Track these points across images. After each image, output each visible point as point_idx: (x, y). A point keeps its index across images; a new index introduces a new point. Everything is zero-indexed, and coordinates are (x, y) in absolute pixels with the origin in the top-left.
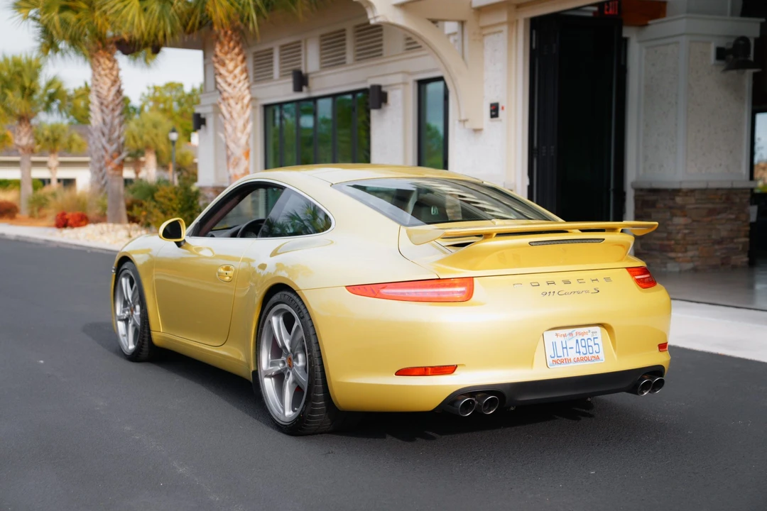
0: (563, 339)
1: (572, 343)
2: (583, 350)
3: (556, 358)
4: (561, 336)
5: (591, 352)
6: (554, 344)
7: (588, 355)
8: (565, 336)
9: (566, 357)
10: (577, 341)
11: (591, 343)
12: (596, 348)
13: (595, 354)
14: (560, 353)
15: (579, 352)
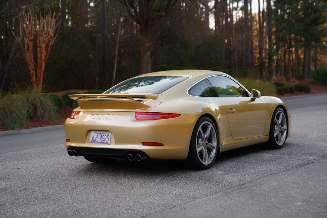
0: (97, 135)
1: (99, 136)
2: (102, 139)
3: (93, 141)
4: (96, 133)
5: (105, 140)
6: (93, 136)
7: (104, 141)
8: (98, 133)
9: (96, 141)
10: (101, 136)
11: (106, 137)
12: (107, 139)
13: (106, 141)
14: (94, 139)
15: (101, 140)
